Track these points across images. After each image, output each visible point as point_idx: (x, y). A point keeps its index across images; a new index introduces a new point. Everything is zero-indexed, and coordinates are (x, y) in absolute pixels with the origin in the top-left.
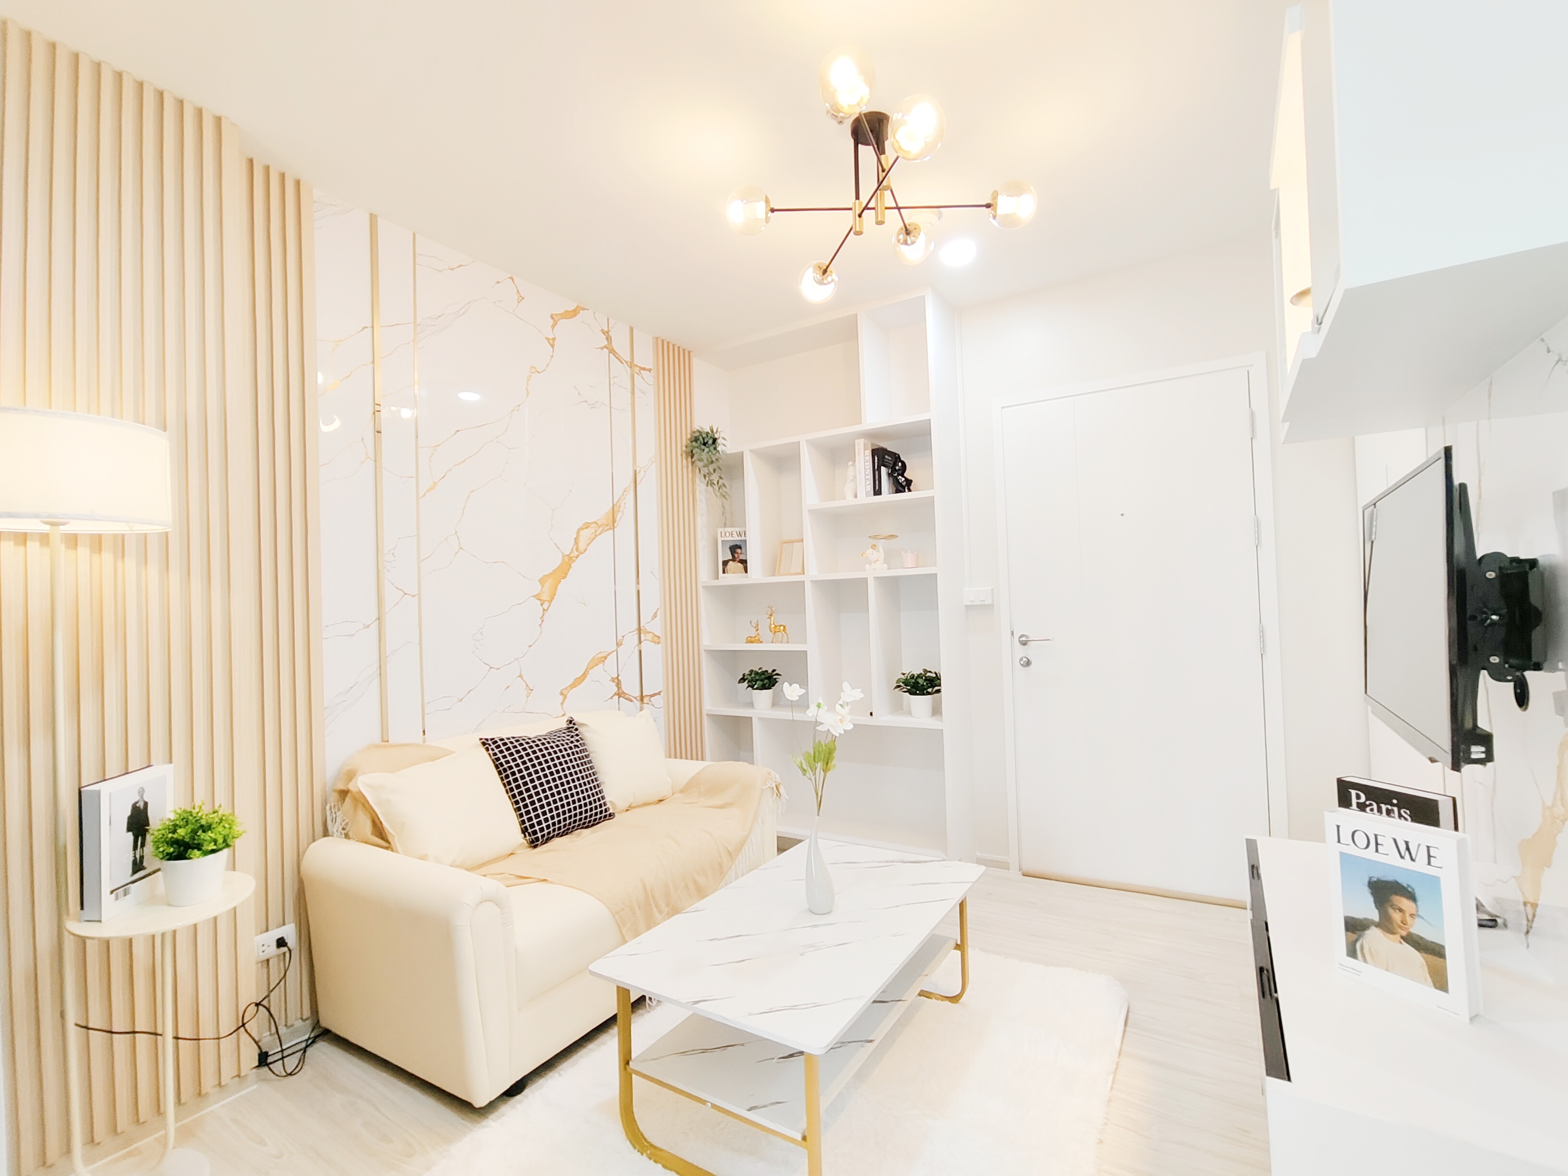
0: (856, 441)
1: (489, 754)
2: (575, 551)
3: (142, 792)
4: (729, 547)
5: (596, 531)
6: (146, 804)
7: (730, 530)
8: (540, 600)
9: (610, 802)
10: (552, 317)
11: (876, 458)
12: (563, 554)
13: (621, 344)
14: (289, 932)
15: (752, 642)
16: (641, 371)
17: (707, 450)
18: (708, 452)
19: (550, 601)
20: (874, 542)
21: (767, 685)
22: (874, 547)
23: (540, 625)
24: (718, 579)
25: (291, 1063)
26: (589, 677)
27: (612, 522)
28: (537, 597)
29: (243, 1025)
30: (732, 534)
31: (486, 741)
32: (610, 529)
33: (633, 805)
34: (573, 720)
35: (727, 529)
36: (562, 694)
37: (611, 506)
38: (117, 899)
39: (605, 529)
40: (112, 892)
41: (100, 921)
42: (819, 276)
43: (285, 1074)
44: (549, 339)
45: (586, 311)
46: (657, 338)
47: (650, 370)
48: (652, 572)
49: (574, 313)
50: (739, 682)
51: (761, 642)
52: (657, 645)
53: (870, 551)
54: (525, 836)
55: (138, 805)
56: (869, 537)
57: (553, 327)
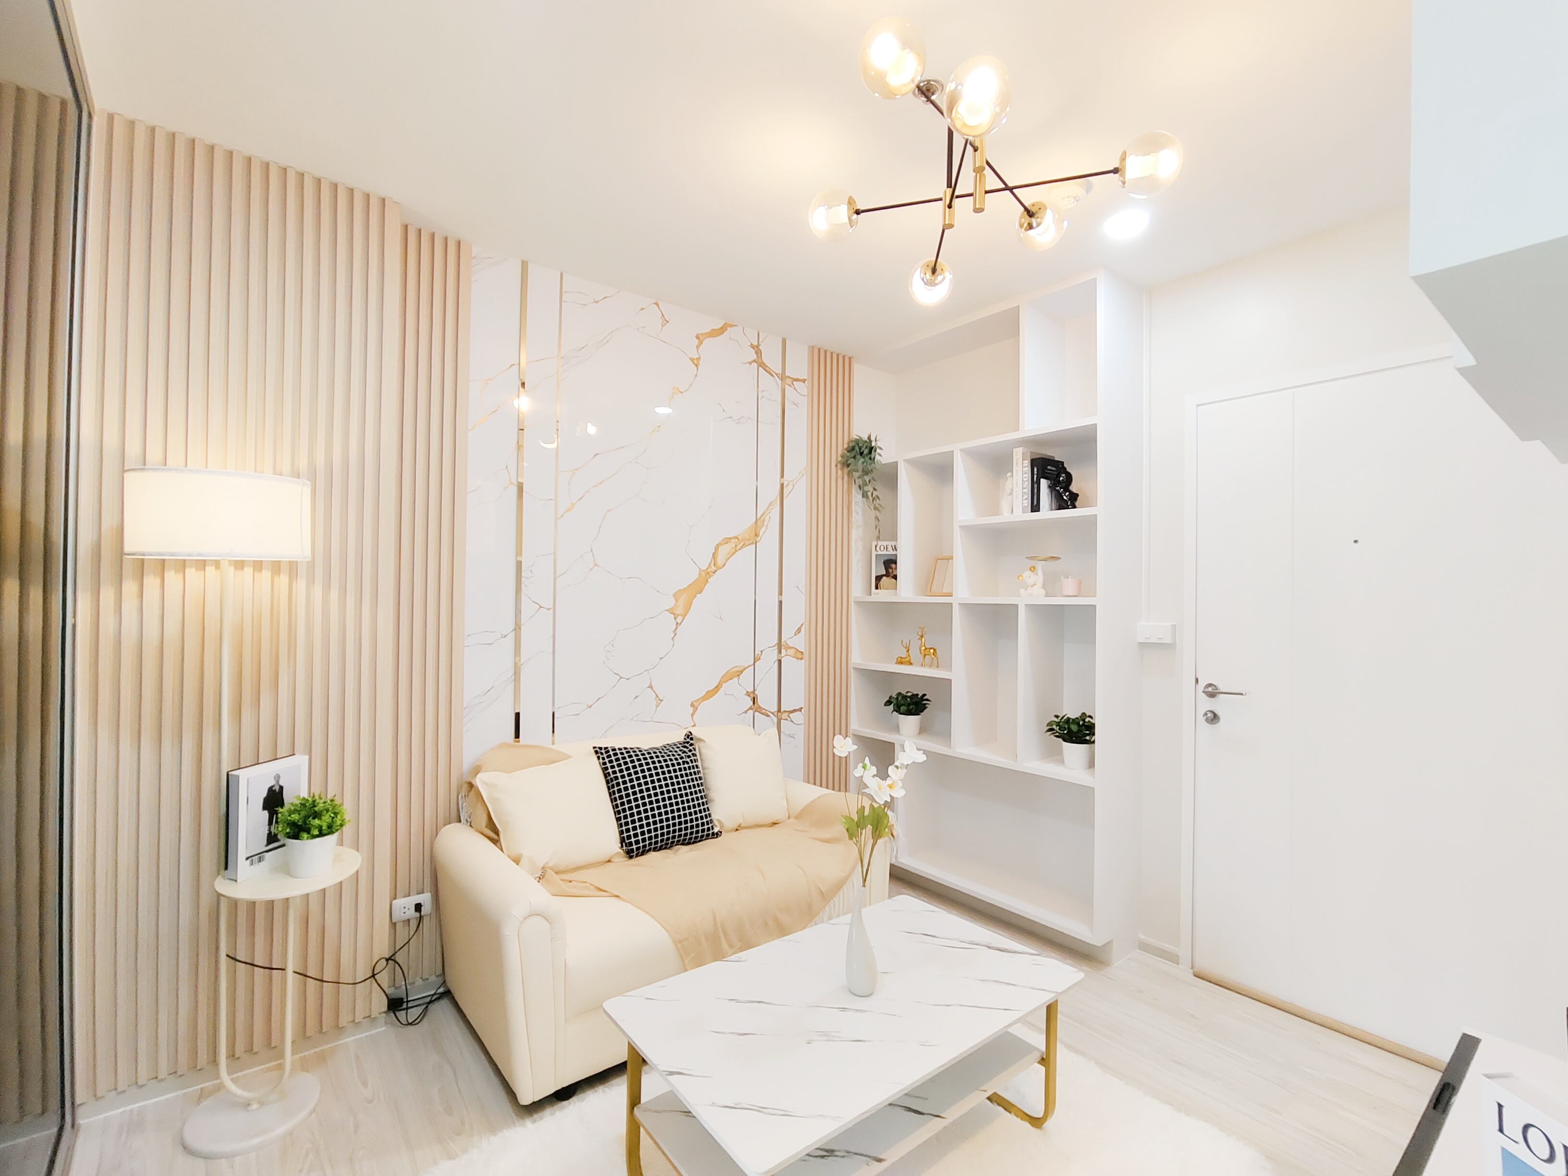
0: (1015, 450)
1: (600, 763)
2: (713, 567)
3: (277, 778)
4: (883, 561)
5: (736, 546)
6: (281, 788)
7: (885, 543)
8: (674, 614)
9: (717, 820)
10: (697, 337)
11: (1035, 470)
12: (700, 569)
13: (772, 359)
14: (425, 899)
15: (902, 663)
16: (794, 383)
17: (862, 460)
18: (863, 463)
19: (684, 616)
20: (1033, 563)
21: (913, 711)
22: (1033, 569)
23: (673, 639)
24: (871, 595)
25: (414, 1013)
26: (721, 691)
27: (754, 536)
28: (671, 611)
29: (373, 976)
30: (887, 548)
31: (599, 750)
32: (753, 543)
33: (742, 825)
34: (691, 734)
35: (880, 543)
36: (692, 705)
37: (755, 520)
38: (252, 864)
39: (747, 544)
40: (247, 859)
41: (236, 881)
42: (929, 275)
43: (406, 1023)
44: (694, 359)
45: (735, 327)
46: (813, 347)
47: (804, 381)
48: (797, 587)
49: (722, 330)
50: (885, 705)
51: (911, 664)
52: (800, 661)
53: (1028, 573)
54: (622, 846)
55: (274, 788)
56: (1027, 558)
57: (698, 347)
